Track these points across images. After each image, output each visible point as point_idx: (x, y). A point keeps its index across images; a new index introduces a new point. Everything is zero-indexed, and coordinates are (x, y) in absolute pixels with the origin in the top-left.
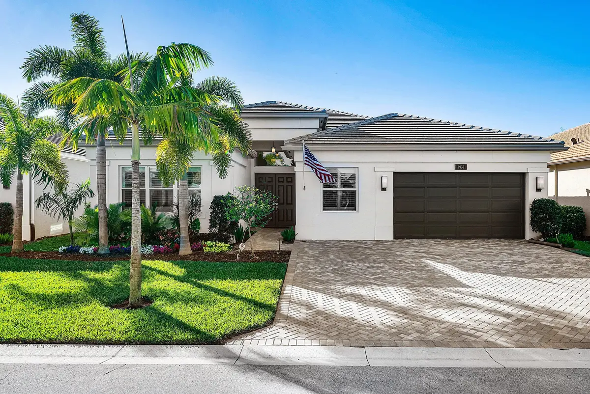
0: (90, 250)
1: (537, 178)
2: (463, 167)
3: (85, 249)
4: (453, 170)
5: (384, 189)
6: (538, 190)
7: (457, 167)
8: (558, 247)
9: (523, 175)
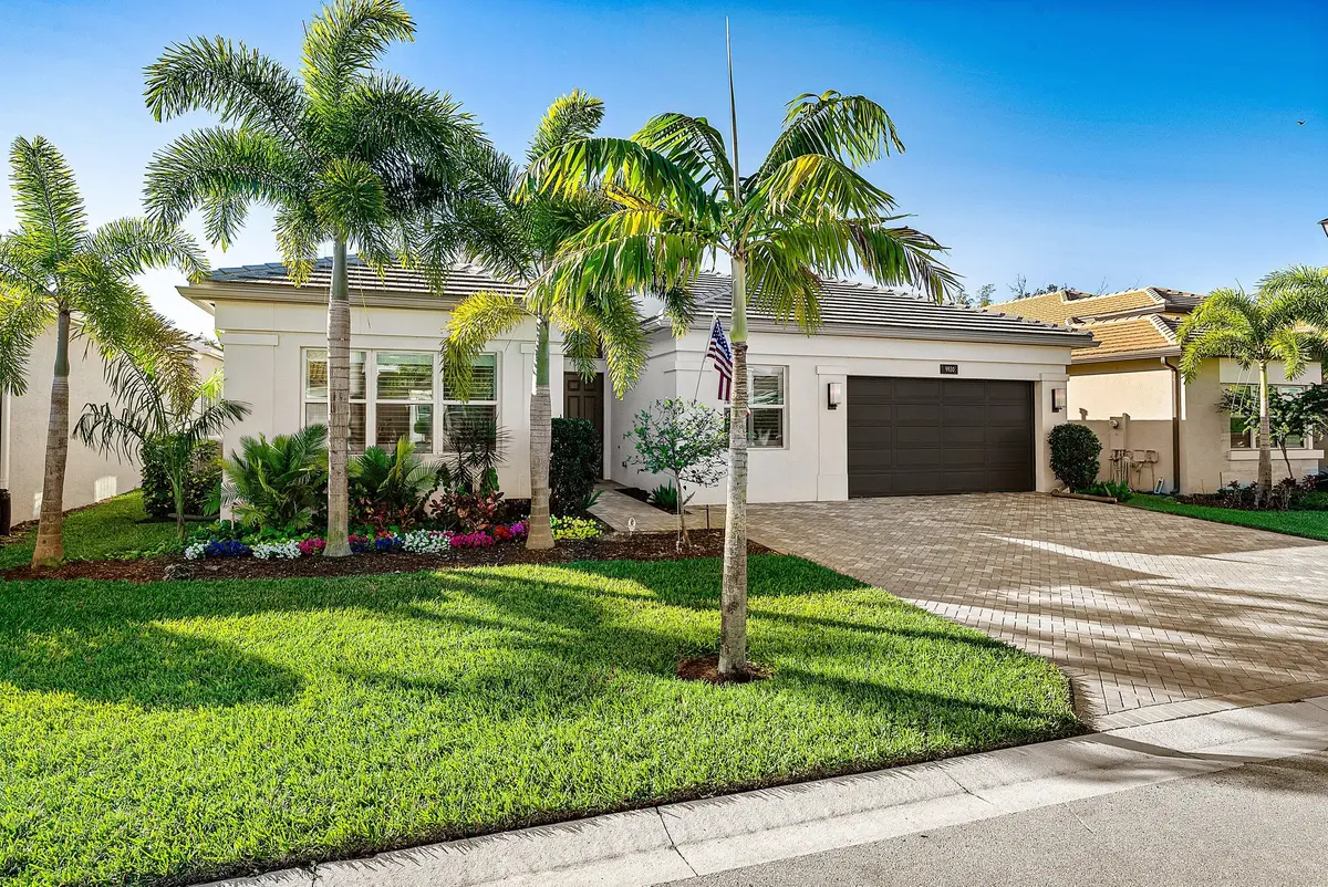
0: (290, 548)
1: (1053, 391)
2: (953, 370)
3: (272, 548)
4: (937, 374)
5: (832, 406)
6: (1055, 409)
7: (943, 369)
8: (1113, 503)
9: (1029, 386)
